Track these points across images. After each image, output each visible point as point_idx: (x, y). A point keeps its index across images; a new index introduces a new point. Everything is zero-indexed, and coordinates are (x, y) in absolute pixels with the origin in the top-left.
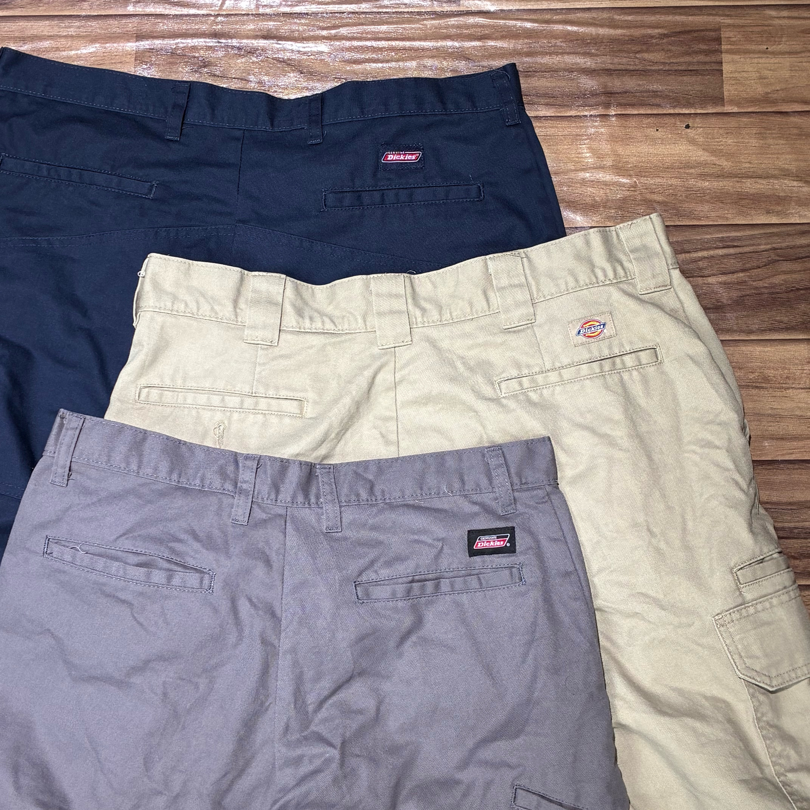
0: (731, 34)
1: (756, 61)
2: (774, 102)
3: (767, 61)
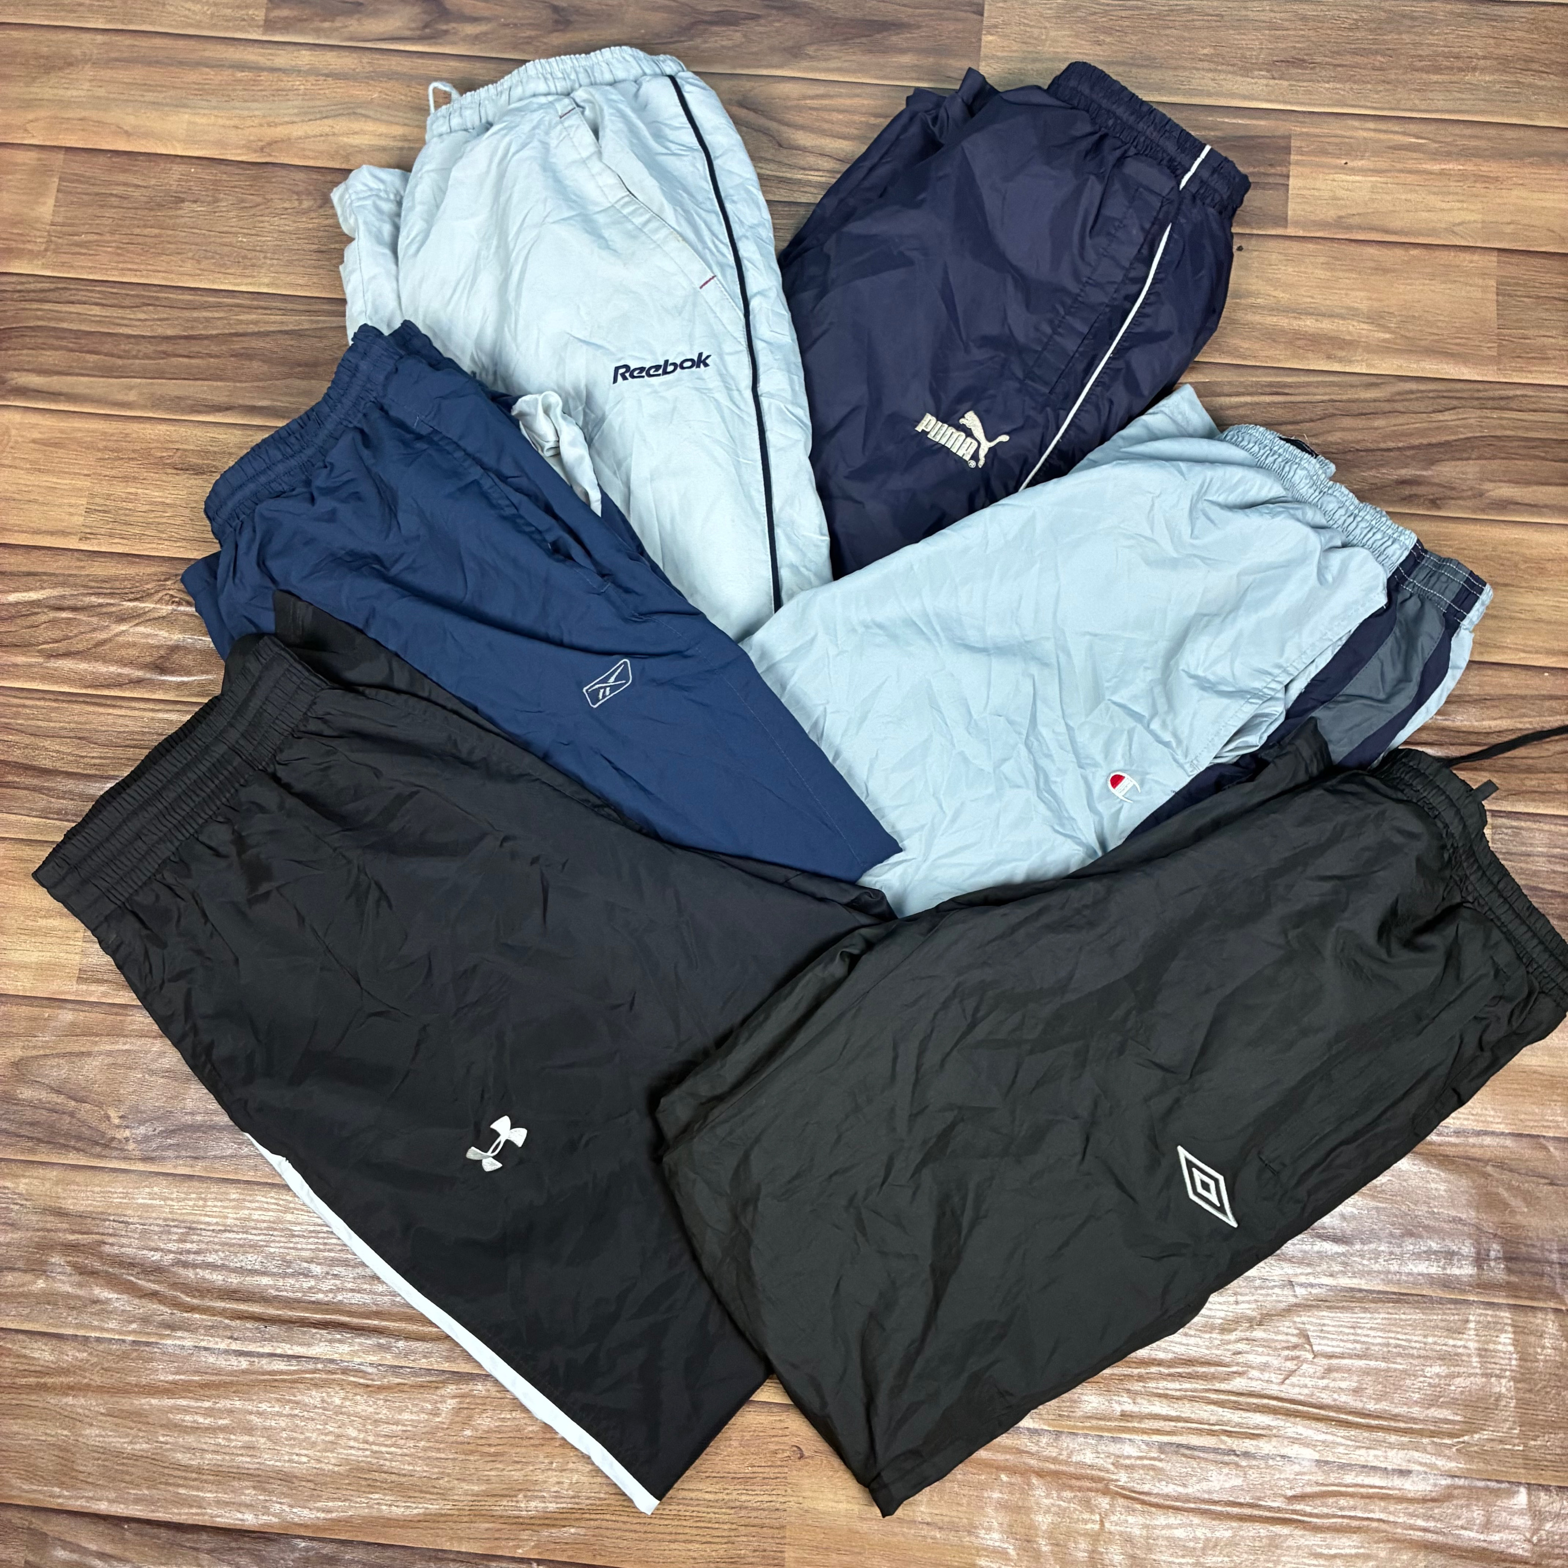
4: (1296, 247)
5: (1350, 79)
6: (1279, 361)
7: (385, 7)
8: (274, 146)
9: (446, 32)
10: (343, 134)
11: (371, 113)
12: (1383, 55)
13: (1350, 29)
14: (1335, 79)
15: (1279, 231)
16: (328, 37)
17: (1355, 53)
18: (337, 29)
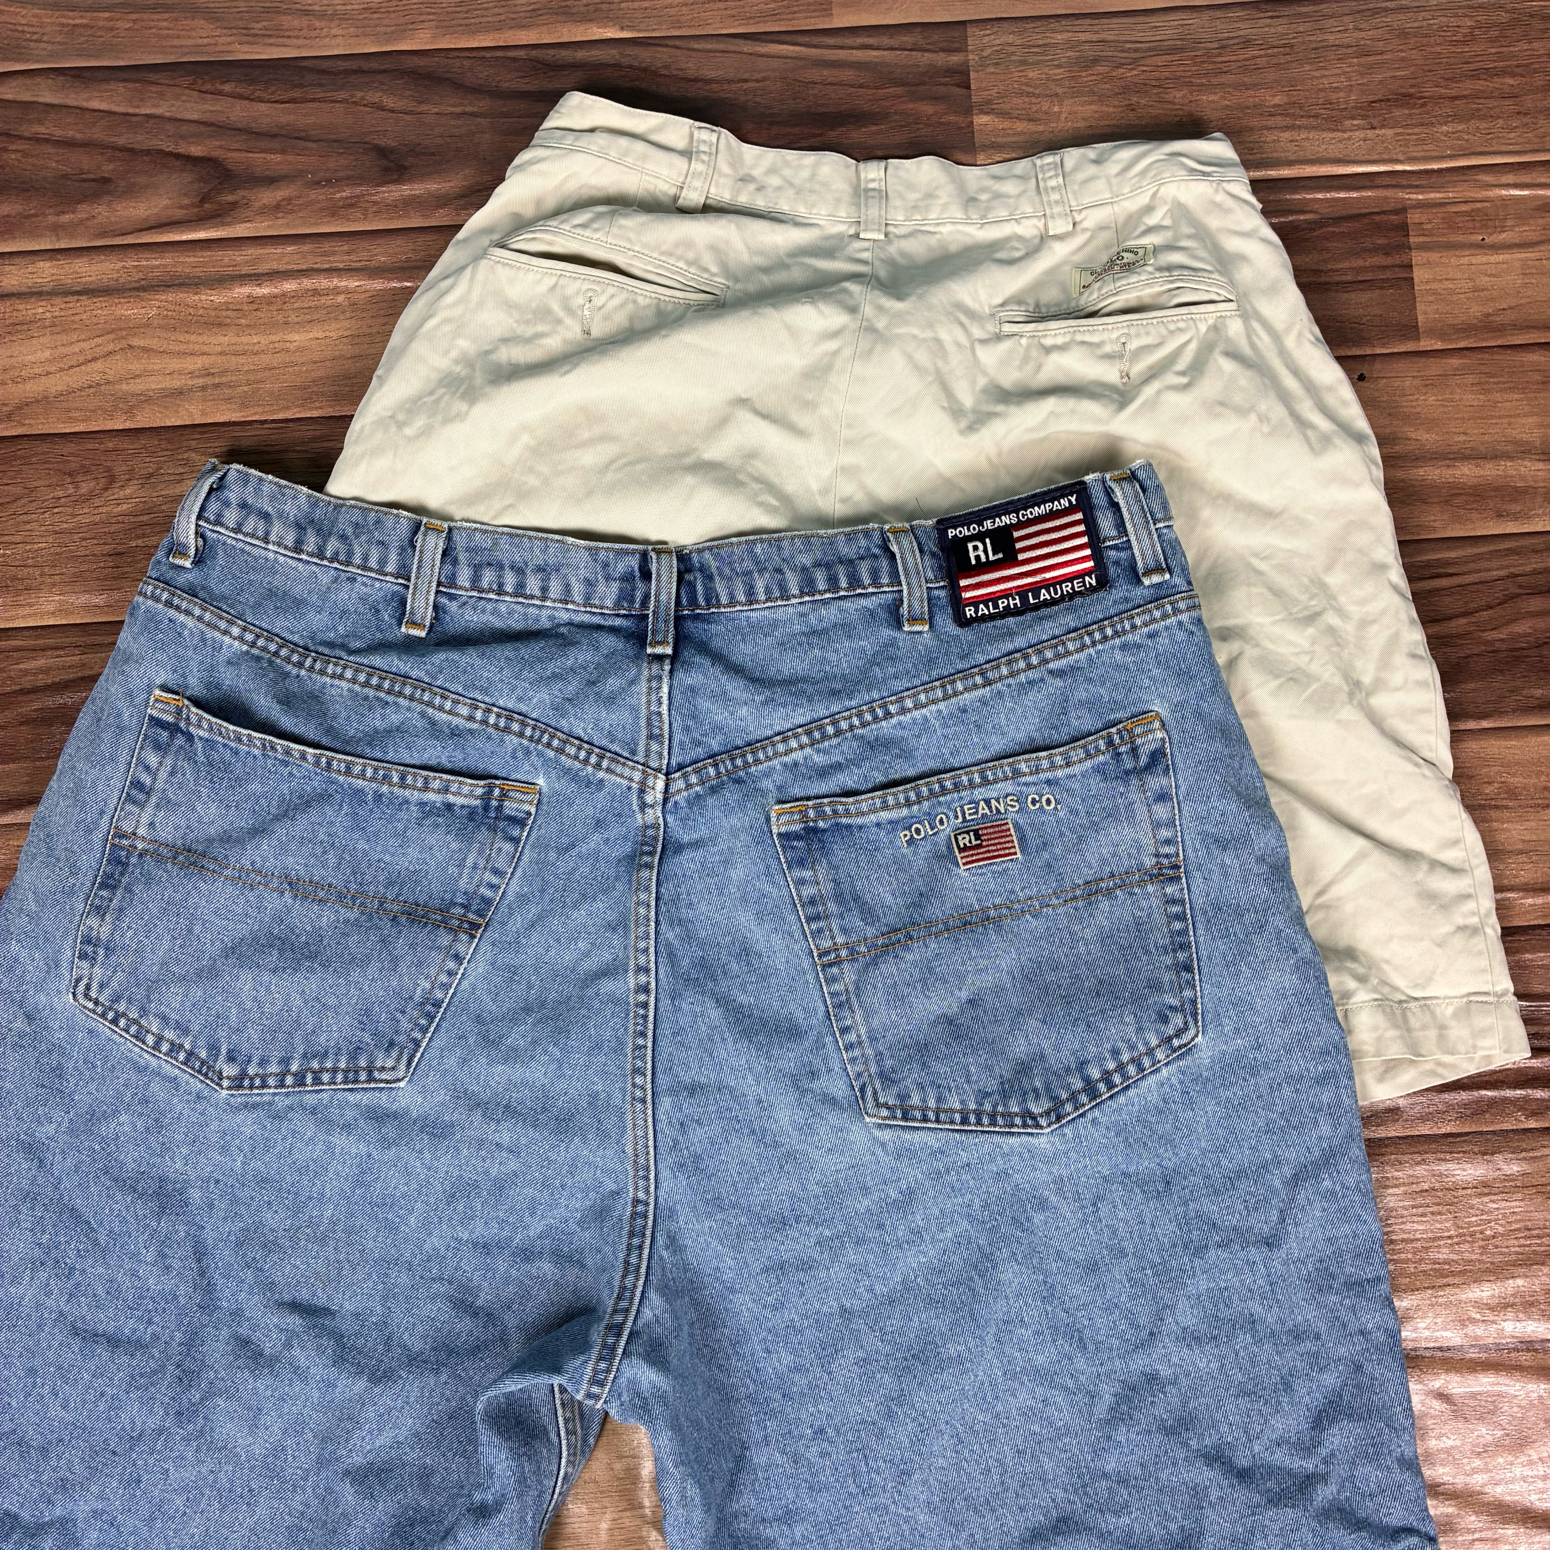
0: (1424, 218)
1: (1465, 260)
2: (1500, 329)
3: (1484, 259)
4: (1435, 367)
5: (1473, 115)
6: (1435, 529)
7: (142, 180)
8: (26, 410)
9: (234, 205)
10: (120, 381)
11: (154, 343)
12: (1513, 75)
13: (1464, 42)
14: (1456, 117)
15: (1410, 346)
16: (71, 236)
17: (1475, 75)
18: (81, 222)
